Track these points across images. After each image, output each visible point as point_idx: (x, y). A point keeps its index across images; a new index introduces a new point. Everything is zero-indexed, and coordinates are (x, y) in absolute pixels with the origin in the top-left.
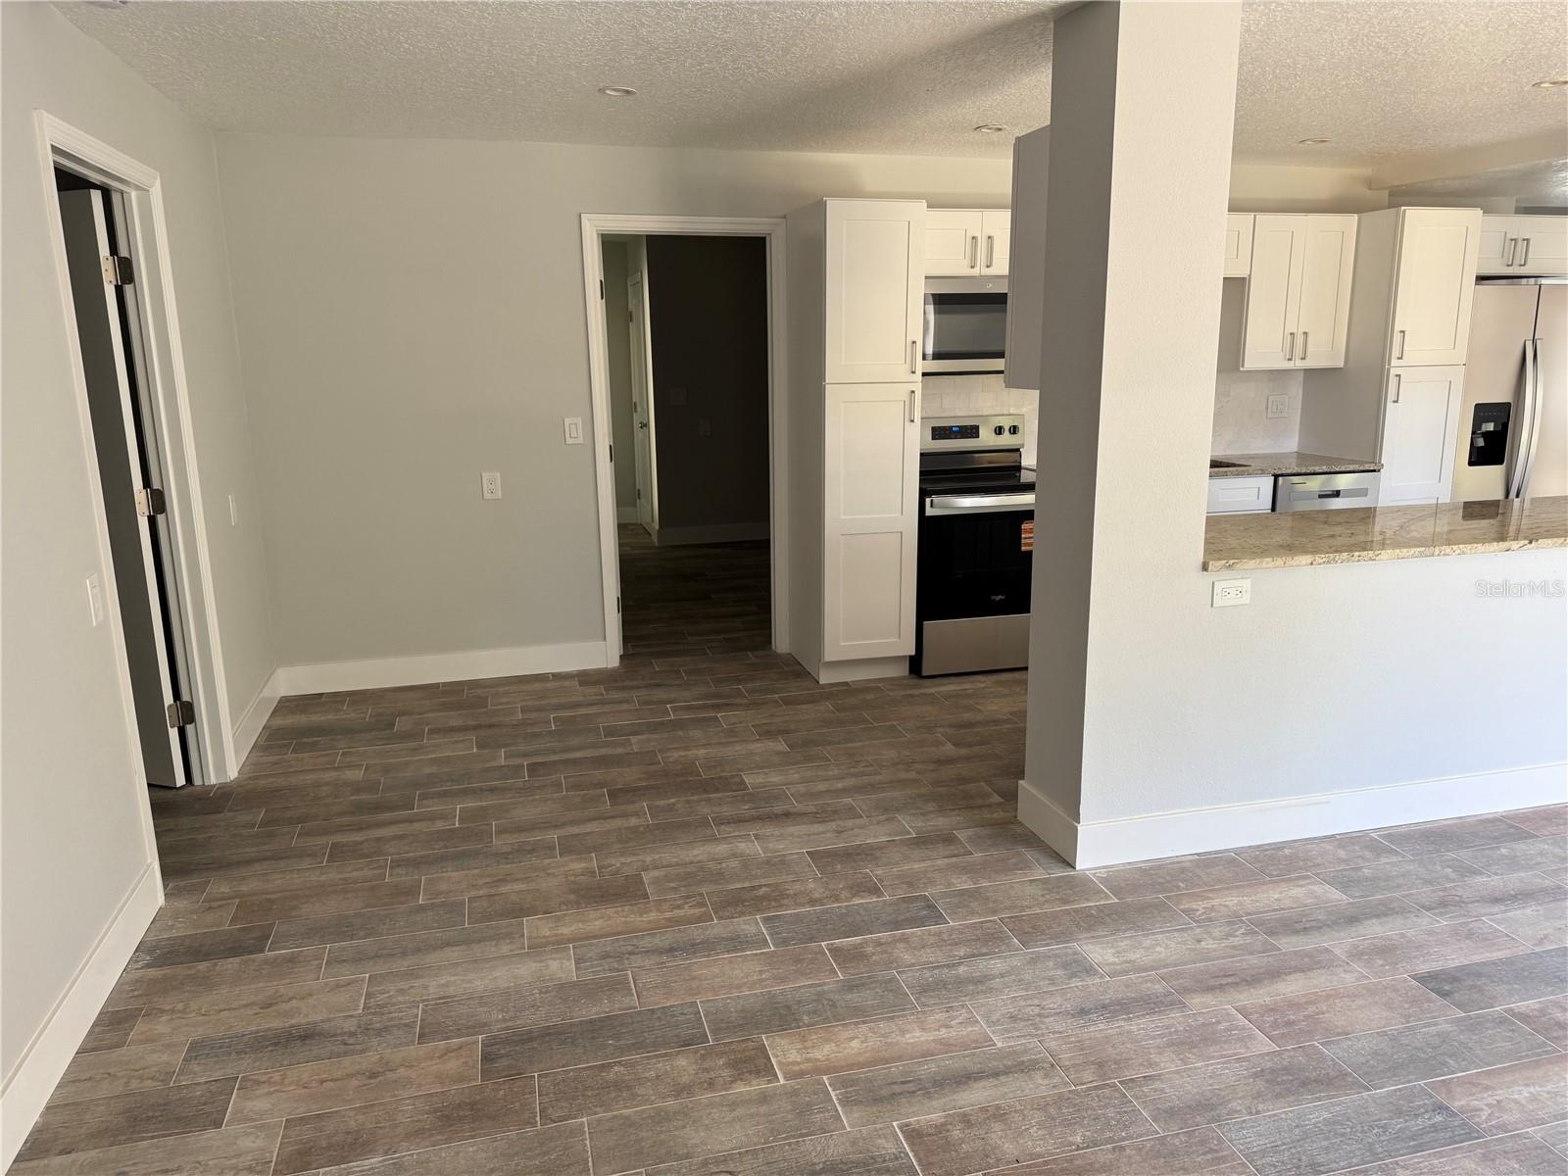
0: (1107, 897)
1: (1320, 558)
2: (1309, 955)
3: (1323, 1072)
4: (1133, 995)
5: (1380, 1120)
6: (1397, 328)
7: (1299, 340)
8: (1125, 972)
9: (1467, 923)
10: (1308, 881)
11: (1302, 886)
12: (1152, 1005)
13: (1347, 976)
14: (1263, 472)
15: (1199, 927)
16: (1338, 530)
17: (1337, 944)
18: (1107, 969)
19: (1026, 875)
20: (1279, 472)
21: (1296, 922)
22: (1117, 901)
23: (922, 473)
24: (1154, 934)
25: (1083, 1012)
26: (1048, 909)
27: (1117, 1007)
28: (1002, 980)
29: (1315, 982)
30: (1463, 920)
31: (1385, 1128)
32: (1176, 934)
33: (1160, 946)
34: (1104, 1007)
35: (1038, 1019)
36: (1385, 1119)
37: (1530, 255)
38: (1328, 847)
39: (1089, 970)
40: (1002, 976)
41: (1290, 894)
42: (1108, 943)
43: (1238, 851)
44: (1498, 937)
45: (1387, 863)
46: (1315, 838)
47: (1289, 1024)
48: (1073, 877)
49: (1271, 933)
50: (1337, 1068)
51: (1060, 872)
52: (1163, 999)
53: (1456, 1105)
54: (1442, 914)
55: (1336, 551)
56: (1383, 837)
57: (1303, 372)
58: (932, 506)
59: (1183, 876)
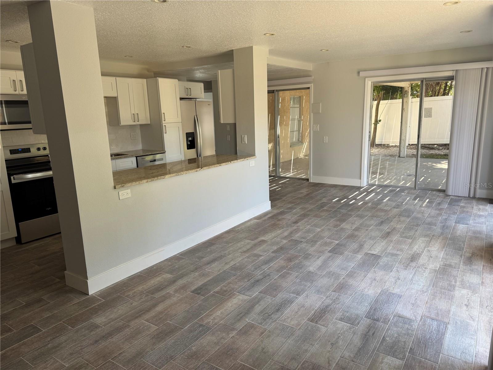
0: (101, 300)
1: (149, 180)
2: (163, 296)
3: (171, 329)
4: (113, 329)
5: (187, 336)
6: (162, 112)
7: (136, 116)
8: (110, 323)
9: (202, 272)
10: (161, 275)
11: (159, 277)
12: (119, 330)
13: (174, 298)
14: (132, 156)
15: (131, 300)
16: (154, 171)
17: (171, 290)
18: (103, 324)
19: (71, 303)
20: (137, 156)
21: (159, 288)
22: (104, 301)
23: (7, 168)
24: (117, 307)
25: (96, 341)
26: (81, 312)
27: (108, 335)
28: (66, 343)
29: (166, 303)
30: (201, 272)
31: (188, 338)
32: (124, 305)
33: (120, 310)
34: (103, 337)
35: (81, 351)
36: (188, 335)
37: (192, 93)
38: (166, 263)
39: (97, 327)
40: (66, 341)
41: (157, 280)
42: (103, 315)
43: (140, 272)
44: (210, 273)
45: (182, 262)
46: (162, 261)
47: (160, 319)
48: (89, 298)
49: (153, 294)
50: (174, 326)
51: (84, 298)
52: (122, 326)
53: (204, 323)
54: (196, 272)
55: (153, 177)
56: (180, 255)
57: (139, 126)
58: (14, 179)
59: (125, 285)
